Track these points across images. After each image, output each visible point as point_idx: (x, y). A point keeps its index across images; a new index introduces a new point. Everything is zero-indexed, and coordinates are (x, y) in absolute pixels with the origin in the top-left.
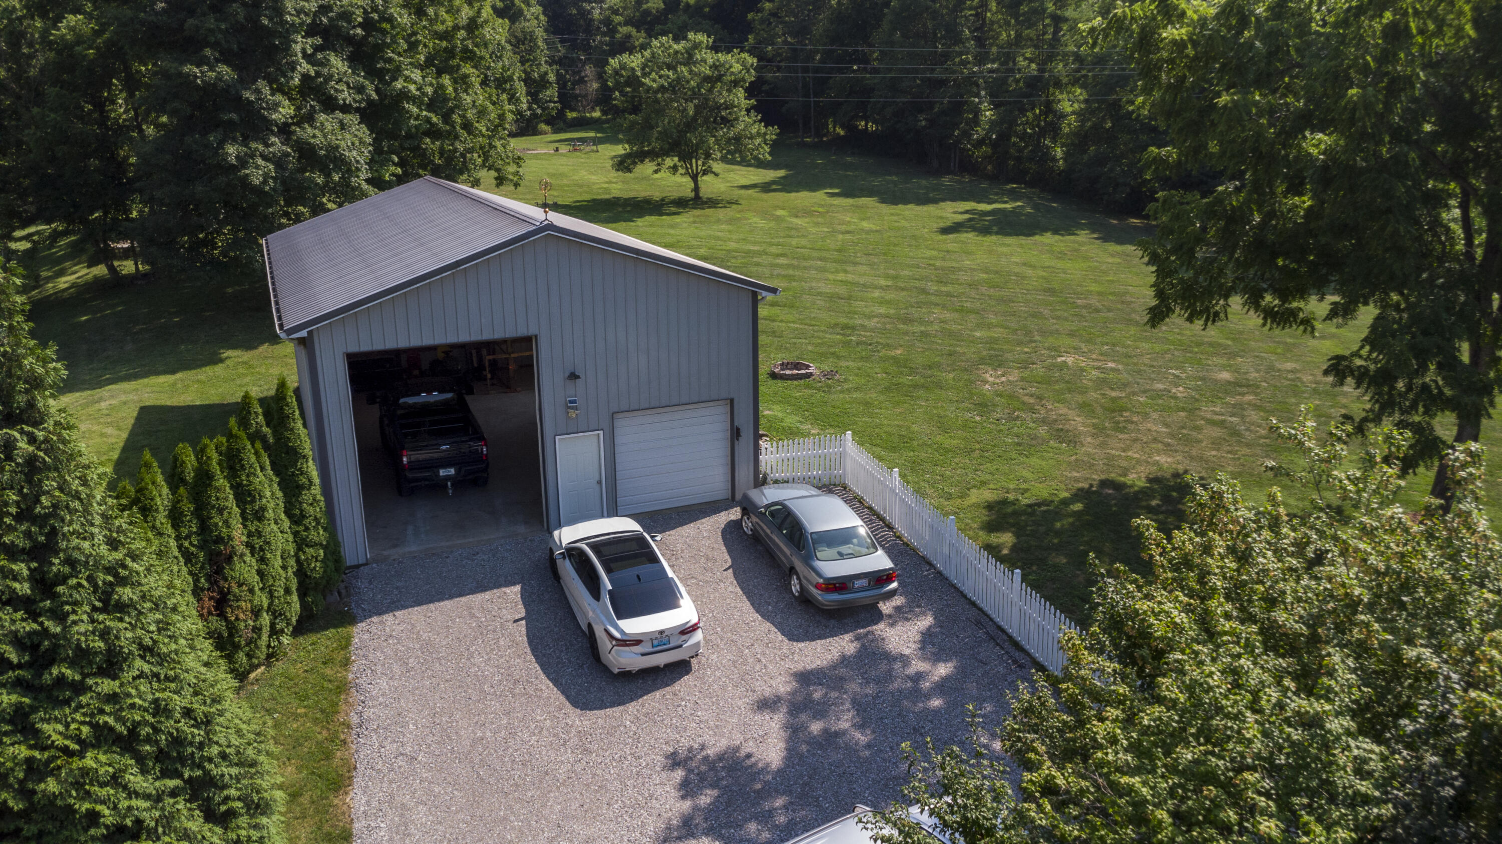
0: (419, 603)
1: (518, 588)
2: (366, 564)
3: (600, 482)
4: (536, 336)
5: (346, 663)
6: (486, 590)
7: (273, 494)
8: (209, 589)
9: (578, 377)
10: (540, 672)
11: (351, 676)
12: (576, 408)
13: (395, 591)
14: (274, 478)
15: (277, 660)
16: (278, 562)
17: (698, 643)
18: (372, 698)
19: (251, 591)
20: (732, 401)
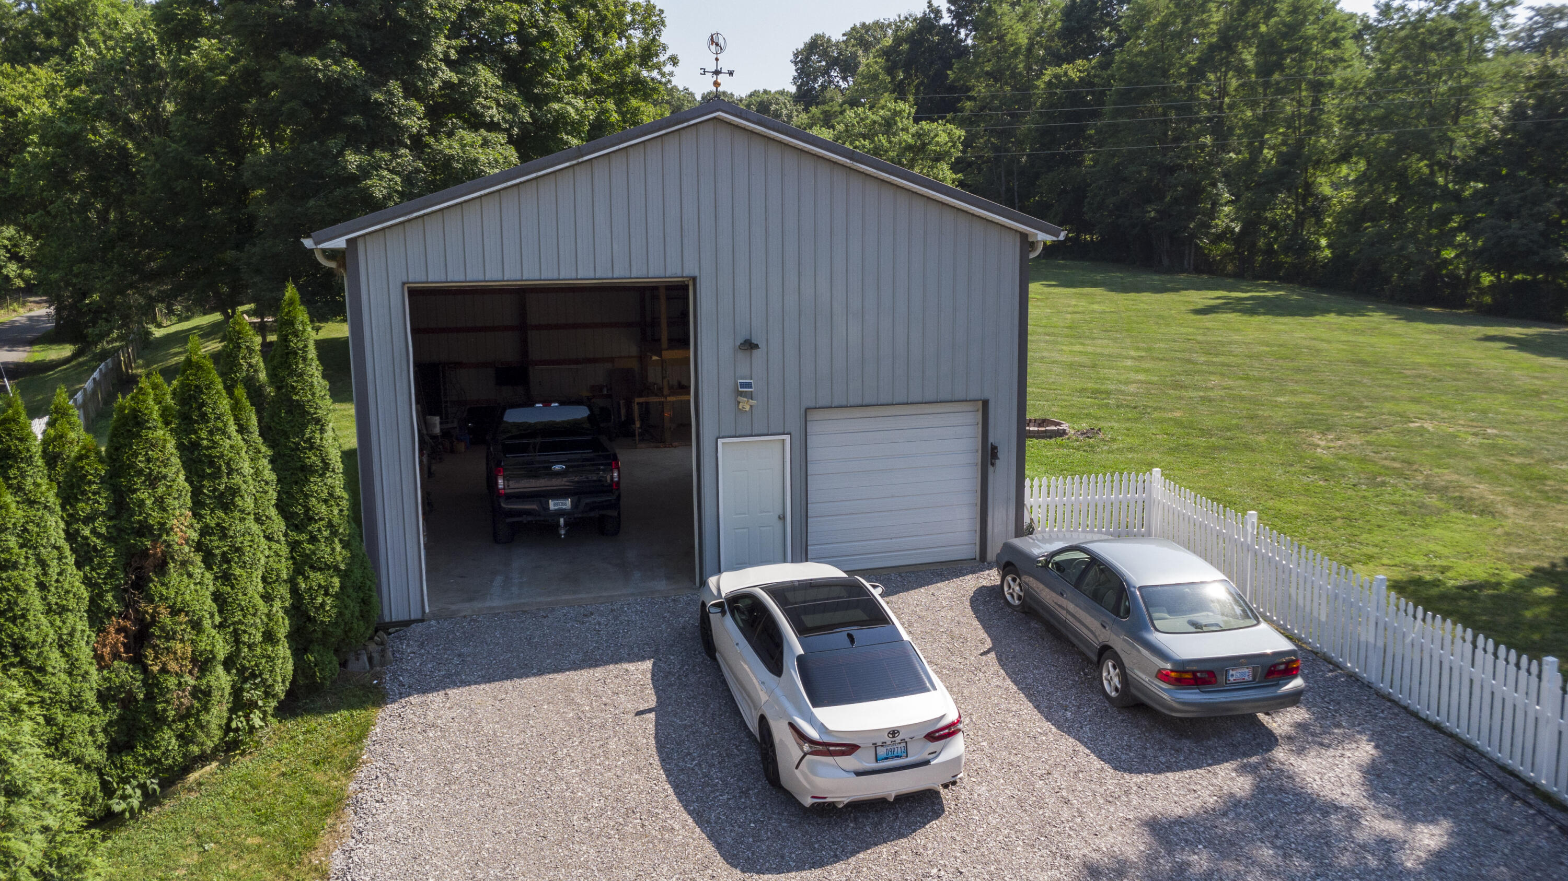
0: (489, 679)
1: (648, 665)
2: (422, 621)
3: (782, 518)
4: (694, 279)
5: (351, 765)
6: (596, 666)
7: (257, 473)
8: (120, 614)
9: (756, 346)
10: (673, 798)
11: (352, 786)
12: (750, 396)
13: (456, 661)
14: (263, 449)
15: (243, 754)
16: (256, 587)
17: (958, 759)
18: (377, 826)
19: (197, 625)
20: (985, 403)
